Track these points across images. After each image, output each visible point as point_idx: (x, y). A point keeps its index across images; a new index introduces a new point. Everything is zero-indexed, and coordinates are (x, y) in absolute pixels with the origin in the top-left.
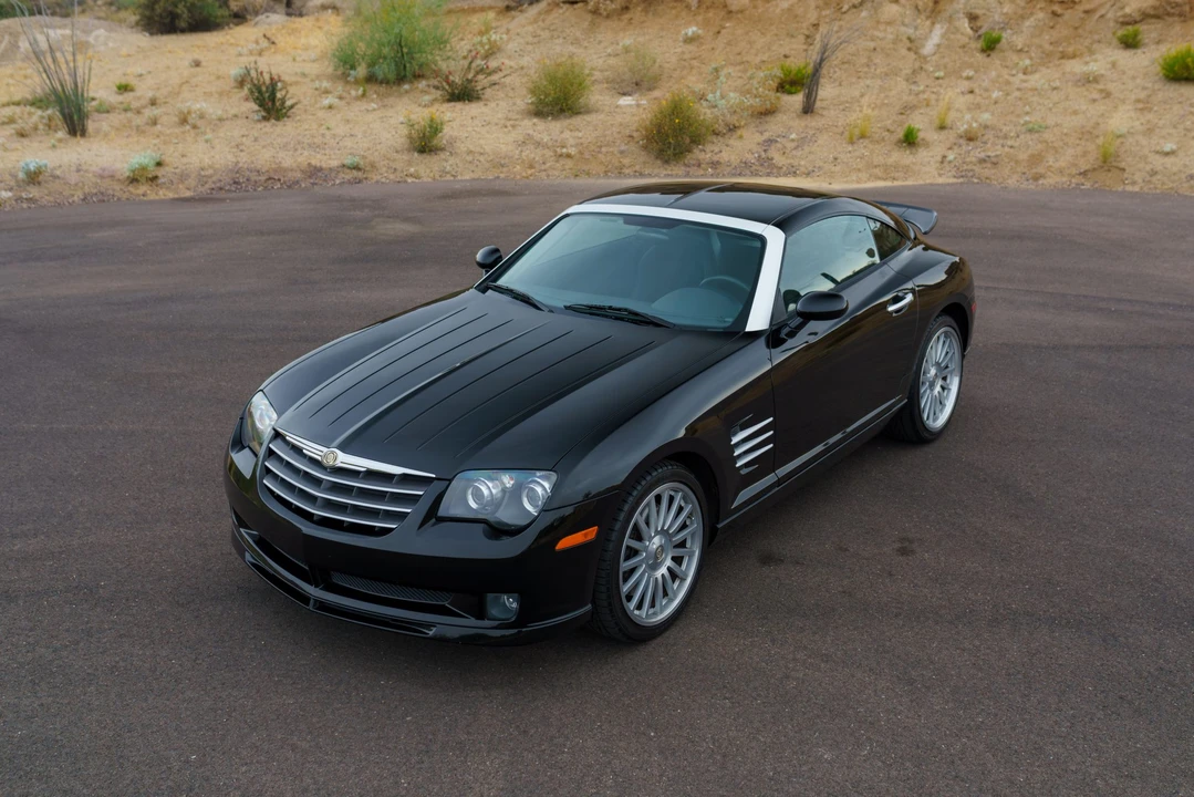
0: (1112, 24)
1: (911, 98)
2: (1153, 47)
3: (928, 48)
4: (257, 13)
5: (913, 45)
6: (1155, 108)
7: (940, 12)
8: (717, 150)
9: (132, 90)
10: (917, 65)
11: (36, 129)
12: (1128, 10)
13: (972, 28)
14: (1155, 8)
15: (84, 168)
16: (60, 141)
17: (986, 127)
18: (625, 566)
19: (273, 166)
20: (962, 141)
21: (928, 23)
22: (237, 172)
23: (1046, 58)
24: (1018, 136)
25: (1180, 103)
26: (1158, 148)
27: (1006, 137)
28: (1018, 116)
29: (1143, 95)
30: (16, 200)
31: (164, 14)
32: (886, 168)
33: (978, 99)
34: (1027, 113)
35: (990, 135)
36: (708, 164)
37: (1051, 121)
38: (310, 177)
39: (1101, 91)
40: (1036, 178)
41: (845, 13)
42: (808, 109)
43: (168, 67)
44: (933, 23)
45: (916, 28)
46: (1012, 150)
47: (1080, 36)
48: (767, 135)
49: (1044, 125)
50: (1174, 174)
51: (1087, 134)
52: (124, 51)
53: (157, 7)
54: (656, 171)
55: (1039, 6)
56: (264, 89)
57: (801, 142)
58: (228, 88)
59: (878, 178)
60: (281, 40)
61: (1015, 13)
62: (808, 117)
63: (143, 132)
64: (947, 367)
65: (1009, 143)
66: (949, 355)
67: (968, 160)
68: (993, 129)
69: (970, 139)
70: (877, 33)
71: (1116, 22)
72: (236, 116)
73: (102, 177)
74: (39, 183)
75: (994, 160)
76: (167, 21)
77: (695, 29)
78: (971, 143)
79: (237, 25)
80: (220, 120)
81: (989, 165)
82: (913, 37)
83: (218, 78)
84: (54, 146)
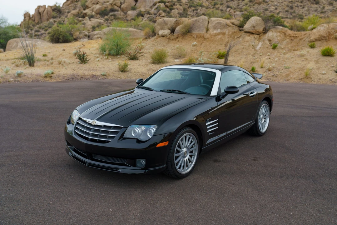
0: (307, 42)
1: (253, 60)
2: (319, 48)
3: (258, 48)
4: (80, 39)
5: (254, 47)
6: (320, 63)
7: (261, 39)
9: (47, 56)
10: (255, 52)
11: (21, 64)
12: (311, 38)
13: (269, 43)
14: (319, 38)
15: (33, 74)
16: (27, 67)
17: (274, 67)
18: (176, 155)
19: (83, 74)
20: (268, 71)
21: (258, 41)
22: (73, 76)
23: (290, 50)
24: (282, 70)
25: (326, 61)
26: (321, 73)
28: (283, 65)
29: (316, 59)
30: (14, 81)
31: (56, 38)
33: (271, 61)
34: (285, 64)
35: (275, 70)
37: (291, 66)
38: (92, 77)
39: (305, 58)
40: (288, 80)
41: (235, 39)
43: (57, 51)
44: (259, 42)
45: (255, 43)
46: (281, 73)
47: (299, 45)
49: (289, 67)
50: (326, 79)
51: (301, 69)
52: (45, 47)
53: (54, 36)
55: (287, 38)
56: (81, 55)
58: (72, 56)
60: (86, 45)
61: (281, 39)
63: (49, 66)
64: (265, 116)
65: (280, 71)
66: (266, 112)
67: (269, 75)
68: (276, 68)
69: (270, 70)
70: (244, 44)
72: (74, 62)
73: (37, 76)
74: (21, 77)
75: (276, 75)
76: (57, 40)
77: (195, 43)
79: (75, 41)
80: (69, 63)
81: (275, 77)
82: (254, 45)
83: (69, 53)
84: (25, 69)
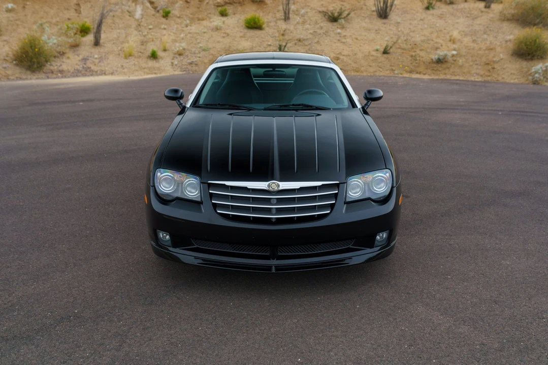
0: (213, 6)
1: (143, 38)
3: (138, 16)
5: (131, 14)
6: (249, 39)
8: (59, 65)
10: (137, 23)
13: (153, 7)
17: (185, 49)
20: (177, 56)
21: (134, 4)
23: (193, 20)
24: (200, 53)
25: (257, 37)
27: (195, 53)
28: (196, 44)
29: (241, 34)
32: (149, 68)
34: (199, 43)
35: (188, 53)
36: (57, 71)
37: (210, 46)
39: (225, 33)
42: (97, 43)
44: (136, 5)
45: (129, 6)
46: (200, 59)
47: (201, 11)
48: (81, 57)
49: (208, 48)
54: (29, 77)
57: (101, 59)
59: (148, 74)
62: (98, 47)
67: (183, 63)
68: (188, 50)
69: (180, 55)
70: (113, 9)
71: (214, 5)
75: (196, 63)
78: (181, 56)
81: (194, 65)
82: (129, 10)
